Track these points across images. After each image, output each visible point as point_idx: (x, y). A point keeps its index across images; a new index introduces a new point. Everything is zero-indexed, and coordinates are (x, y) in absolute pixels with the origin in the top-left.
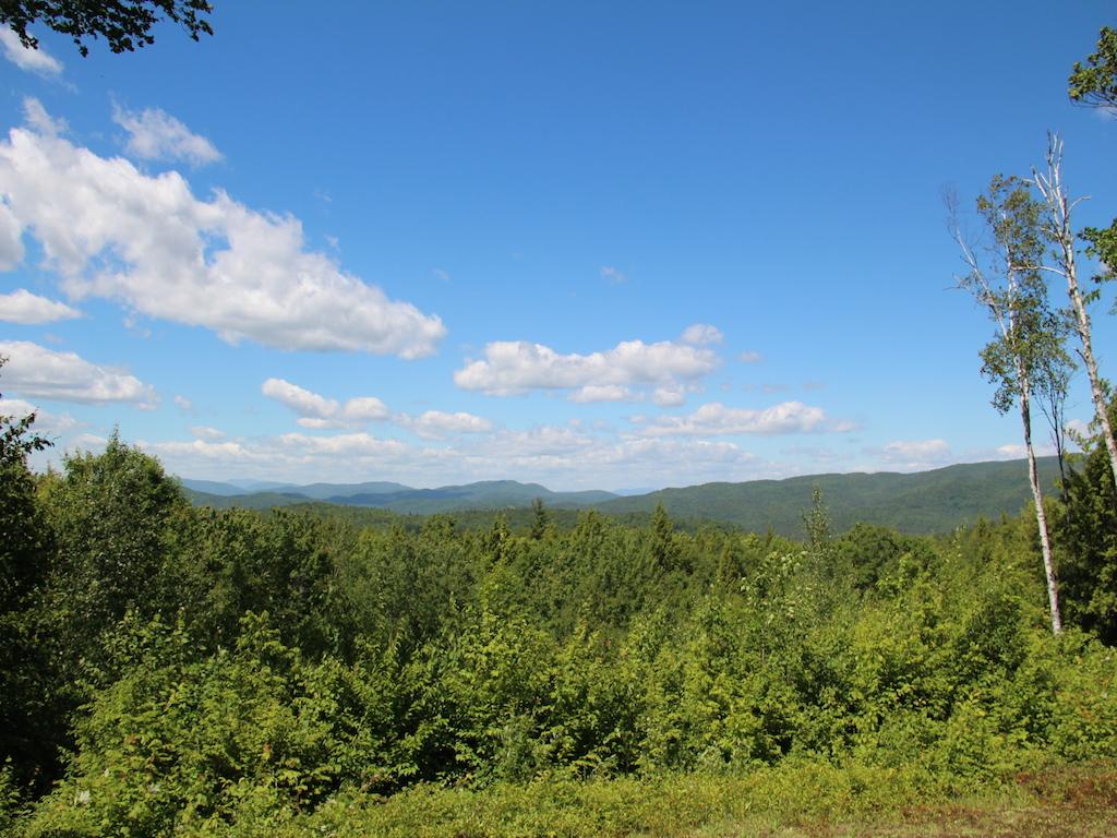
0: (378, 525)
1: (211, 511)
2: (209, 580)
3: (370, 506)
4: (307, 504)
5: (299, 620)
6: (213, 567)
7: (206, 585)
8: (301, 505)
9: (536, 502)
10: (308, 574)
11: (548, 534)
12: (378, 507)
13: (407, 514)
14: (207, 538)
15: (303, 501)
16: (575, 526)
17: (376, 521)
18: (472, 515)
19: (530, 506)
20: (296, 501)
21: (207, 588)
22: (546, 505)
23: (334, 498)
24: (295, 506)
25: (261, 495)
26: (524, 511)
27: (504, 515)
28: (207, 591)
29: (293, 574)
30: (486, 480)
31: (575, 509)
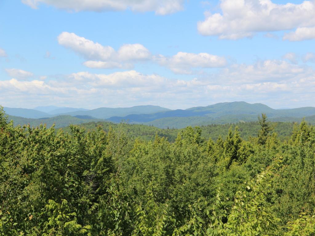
0: (145, 137)
1: (27, 128)
2: (25, 179)
3: (139, 123)
4: (94, 123)
5: (90, 206)
6: (27, 170)
7: (23, 184)
8: (89, 124)
9: (261, 118)
10: (96, 173)
11: (270, 141)
12: (145, 124)
13: (166, 128)
14: (23, 149)
15: (91, 121)
16: (291, 134)
17: (143, 134)
18: (213, 128)
19: (256, 120)
20: (85, 121)
21: (23, 186)
22: (269, 119)
23: (113, 118)
24: (84, 124)
25: (60, 117)
26: (252, 124)
27: (237, 127)
28: (23, 187)
29: (85, 173)
30: (223, 102)
31: (291, 122)
